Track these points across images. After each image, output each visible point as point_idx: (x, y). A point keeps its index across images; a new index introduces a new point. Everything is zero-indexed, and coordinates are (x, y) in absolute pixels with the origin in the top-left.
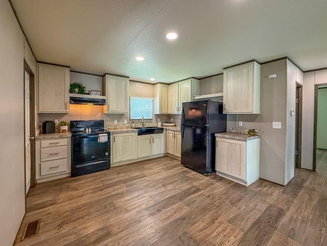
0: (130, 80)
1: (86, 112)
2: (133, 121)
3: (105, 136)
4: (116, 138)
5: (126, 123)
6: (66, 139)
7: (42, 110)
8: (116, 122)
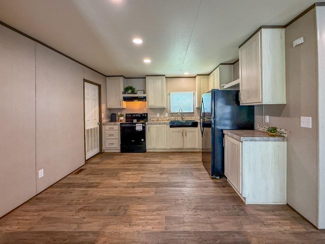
0: (166, 78)
1: (136, 107)
2: (172, 114)
3: (140, 125)
4: (151, 129)
5: (167, 116)
6: (117, 126)
7: (109, 107)
8: (158, 115)
